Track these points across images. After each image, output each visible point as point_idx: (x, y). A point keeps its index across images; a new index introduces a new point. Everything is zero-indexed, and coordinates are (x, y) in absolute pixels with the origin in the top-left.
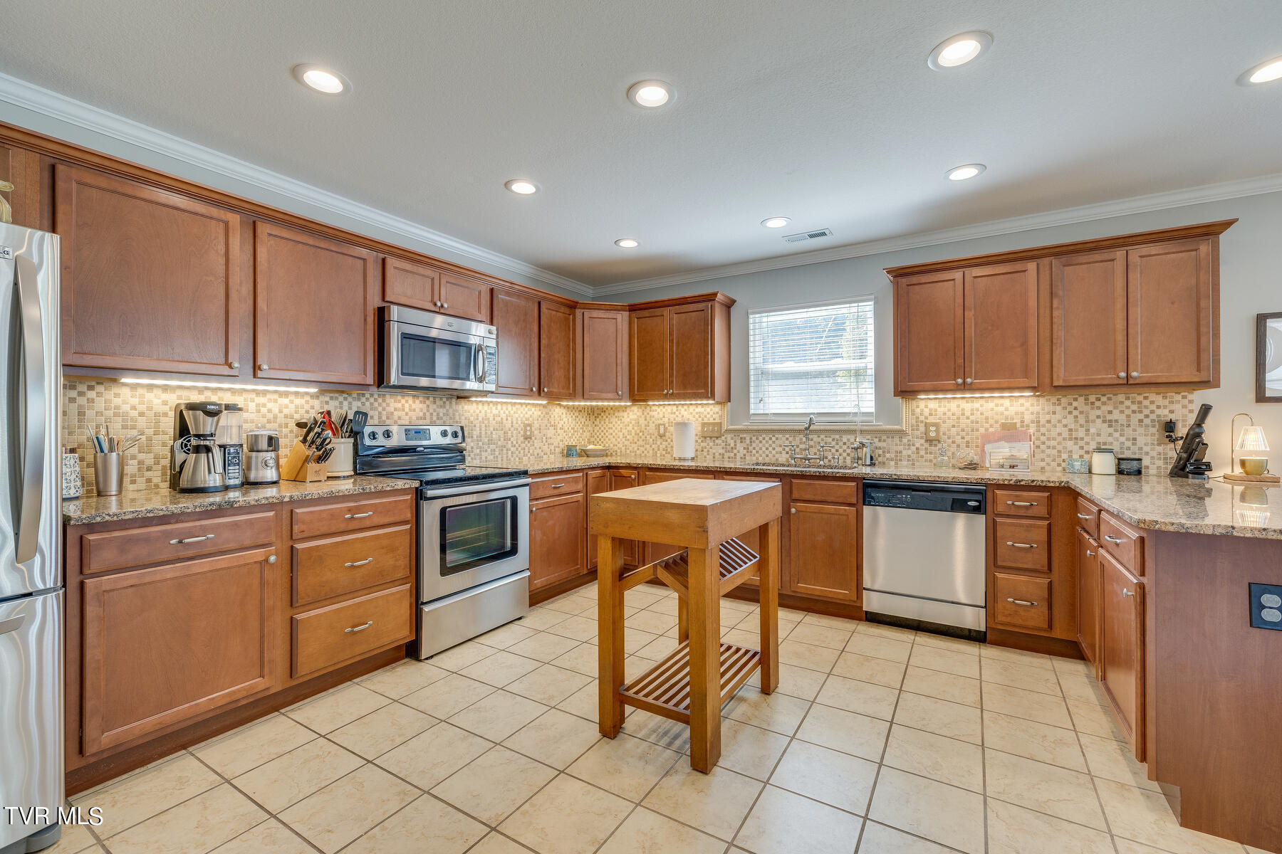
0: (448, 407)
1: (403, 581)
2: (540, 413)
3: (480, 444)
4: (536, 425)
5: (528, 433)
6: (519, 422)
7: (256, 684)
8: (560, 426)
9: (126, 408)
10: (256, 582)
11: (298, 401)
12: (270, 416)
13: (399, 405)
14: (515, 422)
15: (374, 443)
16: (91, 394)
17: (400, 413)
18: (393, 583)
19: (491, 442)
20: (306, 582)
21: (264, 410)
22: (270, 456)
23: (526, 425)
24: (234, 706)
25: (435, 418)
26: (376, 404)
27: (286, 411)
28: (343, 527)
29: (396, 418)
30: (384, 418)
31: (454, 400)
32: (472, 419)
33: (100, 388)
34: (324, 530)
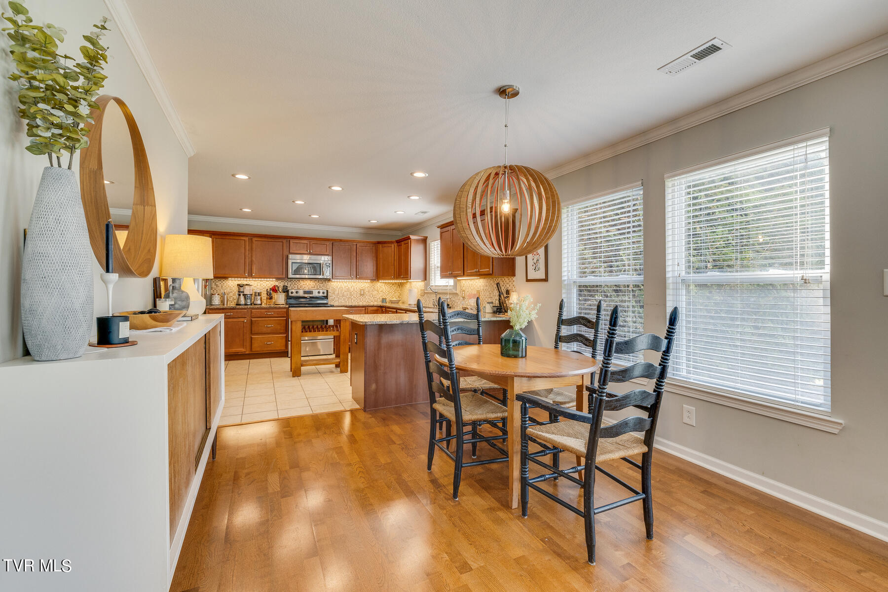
0: (324, 283)
1: (284, 333)
2: (369, 285)
3: (338, 296)
4: (367, 290)
5: (362, 293)
6: (358, 289)
7: (241, 350)
8: (381, 290)
9: (230, 285)
10: (242, 326)
11: (271, 283)
12: (264, 287)
13: (305, 283)
14: (355, 288)
15: (292, 295)
16: (224, 282)
17: (305, 286)
18: (281, 333)
19: (343, 296)
20: (255, 329)
21: (262, 285)
22: (259, 297)
23: (361, 290)
24: (237, 354)
25: (318, 287)
26: (296, 283)
27: (268, 286)
28: (264, 316)
29: (303, 287)
30: (299, 287)
31: (327, 282)
32: (335, 287)
33: (225, 281)
34: (259, 316)
